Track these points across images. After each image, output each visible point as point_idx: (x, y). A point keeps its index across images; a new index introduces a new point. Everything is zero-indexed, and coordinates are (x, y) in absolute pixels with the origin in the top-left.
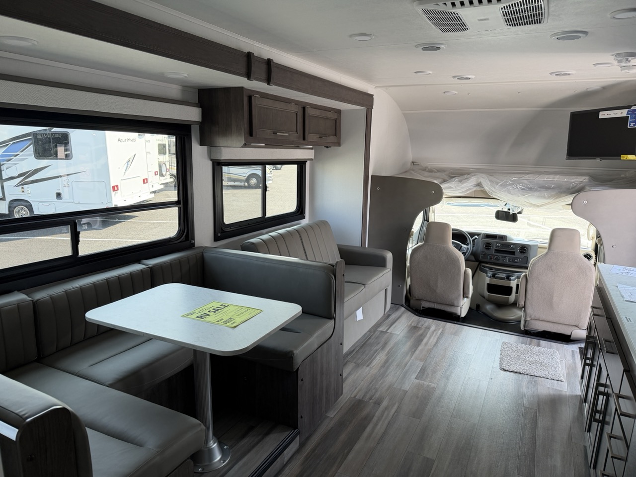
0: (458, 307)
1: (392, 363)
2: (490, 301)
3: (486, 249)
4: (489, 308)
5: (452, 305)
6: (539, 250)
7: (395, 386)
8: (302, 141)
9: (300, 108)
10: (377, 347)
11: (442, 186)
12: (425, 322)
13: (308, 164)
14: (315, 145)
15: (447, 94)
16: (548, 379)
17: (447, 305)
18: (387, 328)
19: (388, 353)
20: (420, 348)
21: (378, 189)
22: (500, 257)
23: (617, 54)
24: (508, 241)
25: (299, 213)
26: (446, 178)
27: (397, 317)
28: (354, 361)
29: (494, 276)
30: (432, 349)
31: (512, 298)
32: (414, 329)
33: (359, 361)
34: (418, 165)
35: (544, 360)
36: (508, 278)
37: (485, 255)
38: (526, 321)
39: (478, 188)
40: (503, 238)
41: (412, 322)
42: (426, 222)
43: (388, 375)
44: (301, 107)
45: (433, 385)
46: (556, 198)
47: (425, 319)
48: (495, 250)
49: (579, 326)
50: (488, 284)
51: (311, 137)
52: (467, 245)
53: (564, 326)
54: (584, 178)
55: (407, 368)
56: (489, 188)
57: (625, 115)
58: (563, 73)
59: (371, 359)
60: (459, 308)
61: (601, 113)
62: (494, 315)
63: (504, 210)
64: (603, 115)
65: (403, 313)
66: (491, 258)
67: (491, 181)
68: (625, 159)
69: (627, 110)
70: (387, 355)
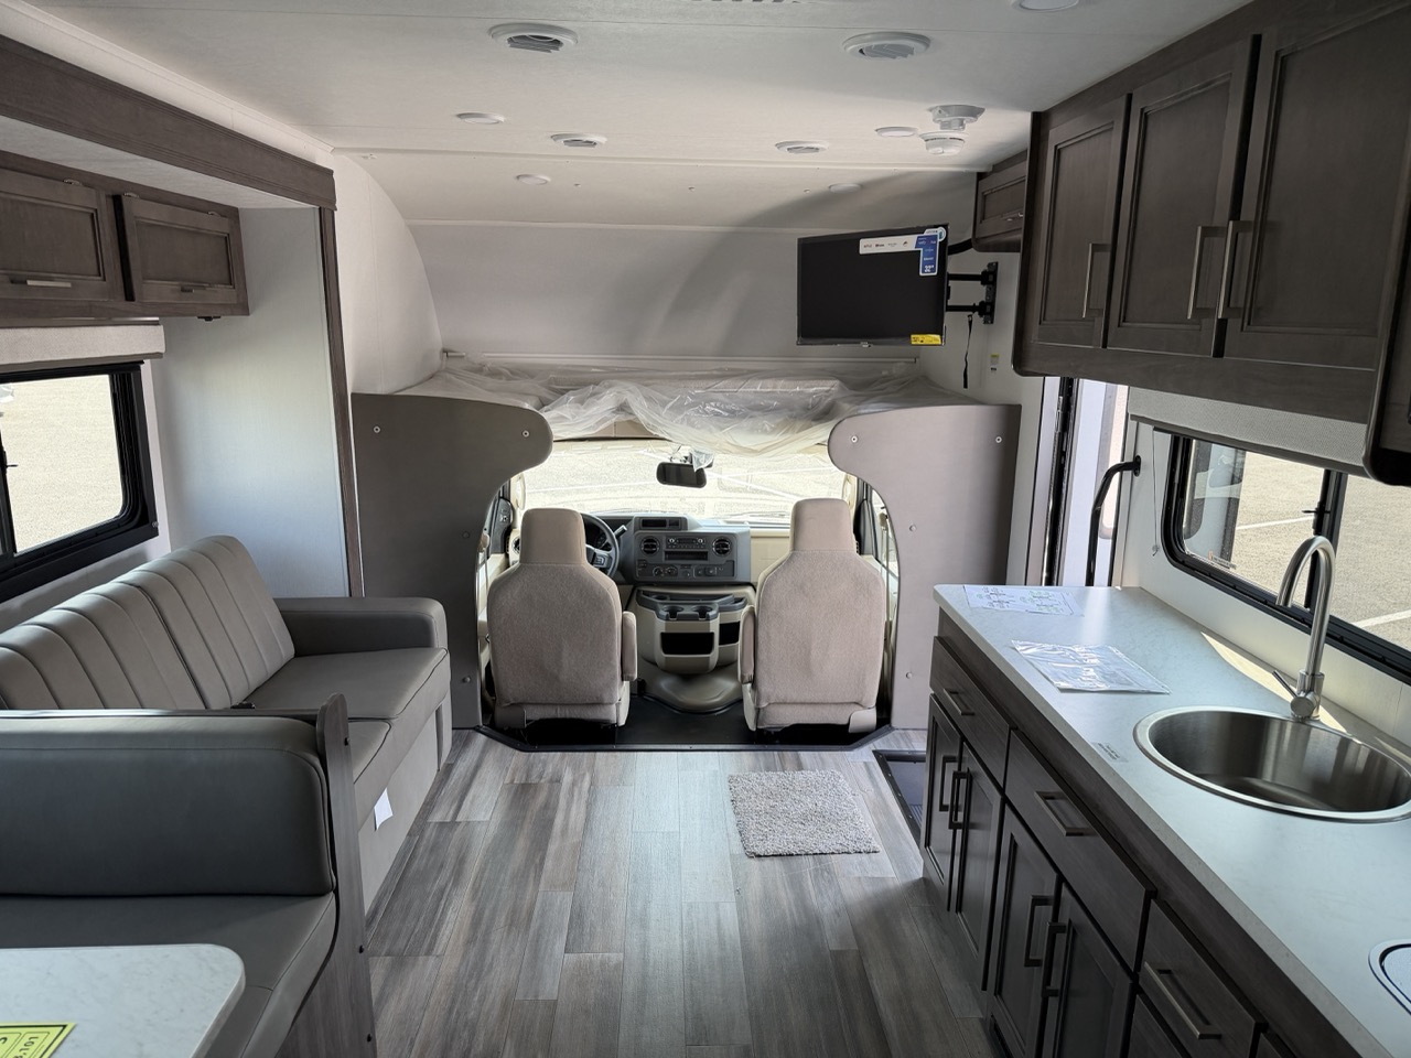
0: (611, 704)
1: (492, 919)
2: (668, 671)
3: (648, 552)
4: (665, 685)
5: (599, 703)
6: (754, 542)
7: (519, 997)
8: (125, 305)
9: (103, 199)
10: (440, 882)
11: (547, 416)
12: (545, 764)
13: (146, 369)
14: (165, 313)
15: (524, 180)
16: (848, 853)
17: (587, 704)
18: (451, 812)
19: (475, 890)
20: (553, 847)
21: (377, 430)
22: (679, 567)
23: (943, 107)
24: (690, 531)
25: (136, 519)
26: (544, 393)
27: (471, 769)
28: (386, 947)
29: (673, 613)
30: (582, 843)
31: (714, 657)
32: (522, 793)
33: (401, 943)
34: (463, 357)
35: (824, 803)
36: (703, 614)
37: (645, 566)
38: (758, 710)
39: (621, 417)
40: (677, 523)
41: (514, 774)
42: (502, 501)
43: (491, 964)
44: (107, 196)
45: (615, 957)
46: (786, 432)
47: (543, 755)
48: (666, 553)
49: (862, 703)
50: (663, 635)
51: (148, 289)
52: (607, 548)
53: (833, 708)
54: (831, 382)
55: (534, 925)
56: (648, 416)
57: (913, 249)
58: (805, 146)
59: (434, 923)
60: (614, 706)
61: (863, 242)
62: (680, 700)
63: (675, 461)
64: (867, 247)
65: (484, 752)
66: (660, 573)
67: (649, 399)
68: (919, 343)
69: (916, 236)
70: (473, 899)
